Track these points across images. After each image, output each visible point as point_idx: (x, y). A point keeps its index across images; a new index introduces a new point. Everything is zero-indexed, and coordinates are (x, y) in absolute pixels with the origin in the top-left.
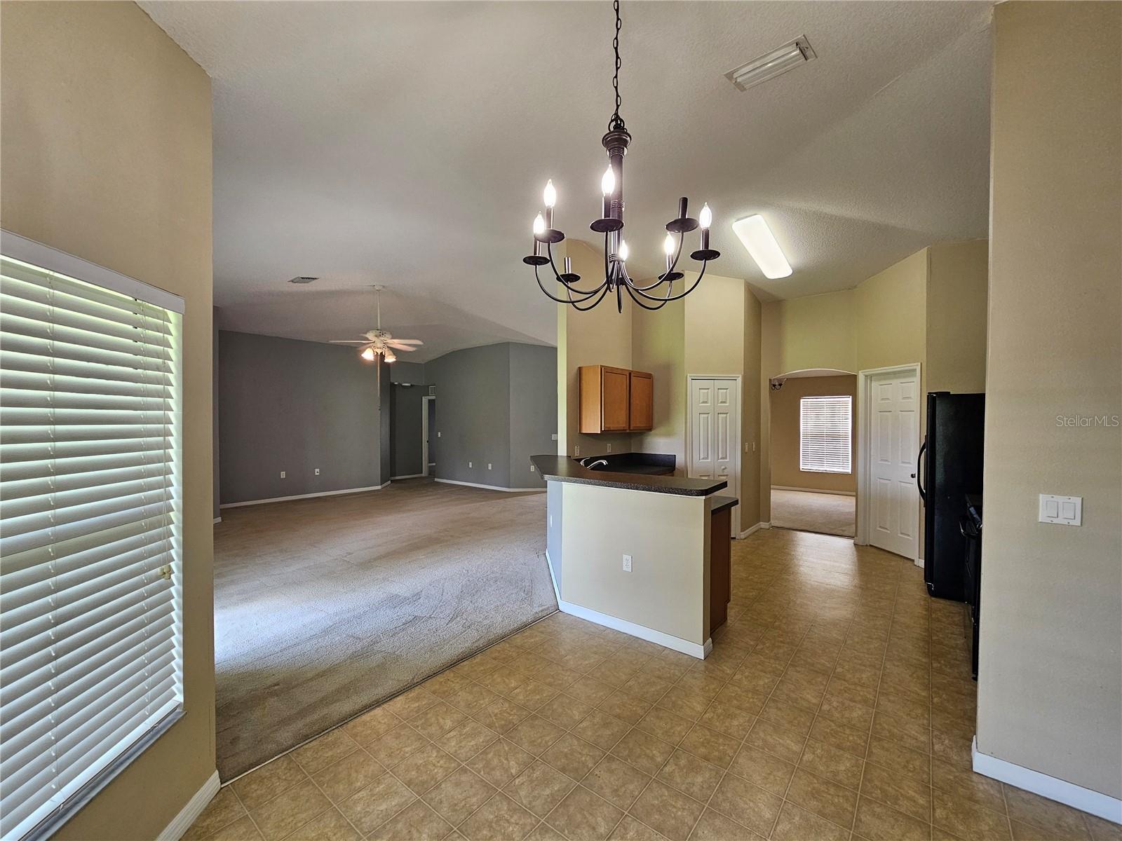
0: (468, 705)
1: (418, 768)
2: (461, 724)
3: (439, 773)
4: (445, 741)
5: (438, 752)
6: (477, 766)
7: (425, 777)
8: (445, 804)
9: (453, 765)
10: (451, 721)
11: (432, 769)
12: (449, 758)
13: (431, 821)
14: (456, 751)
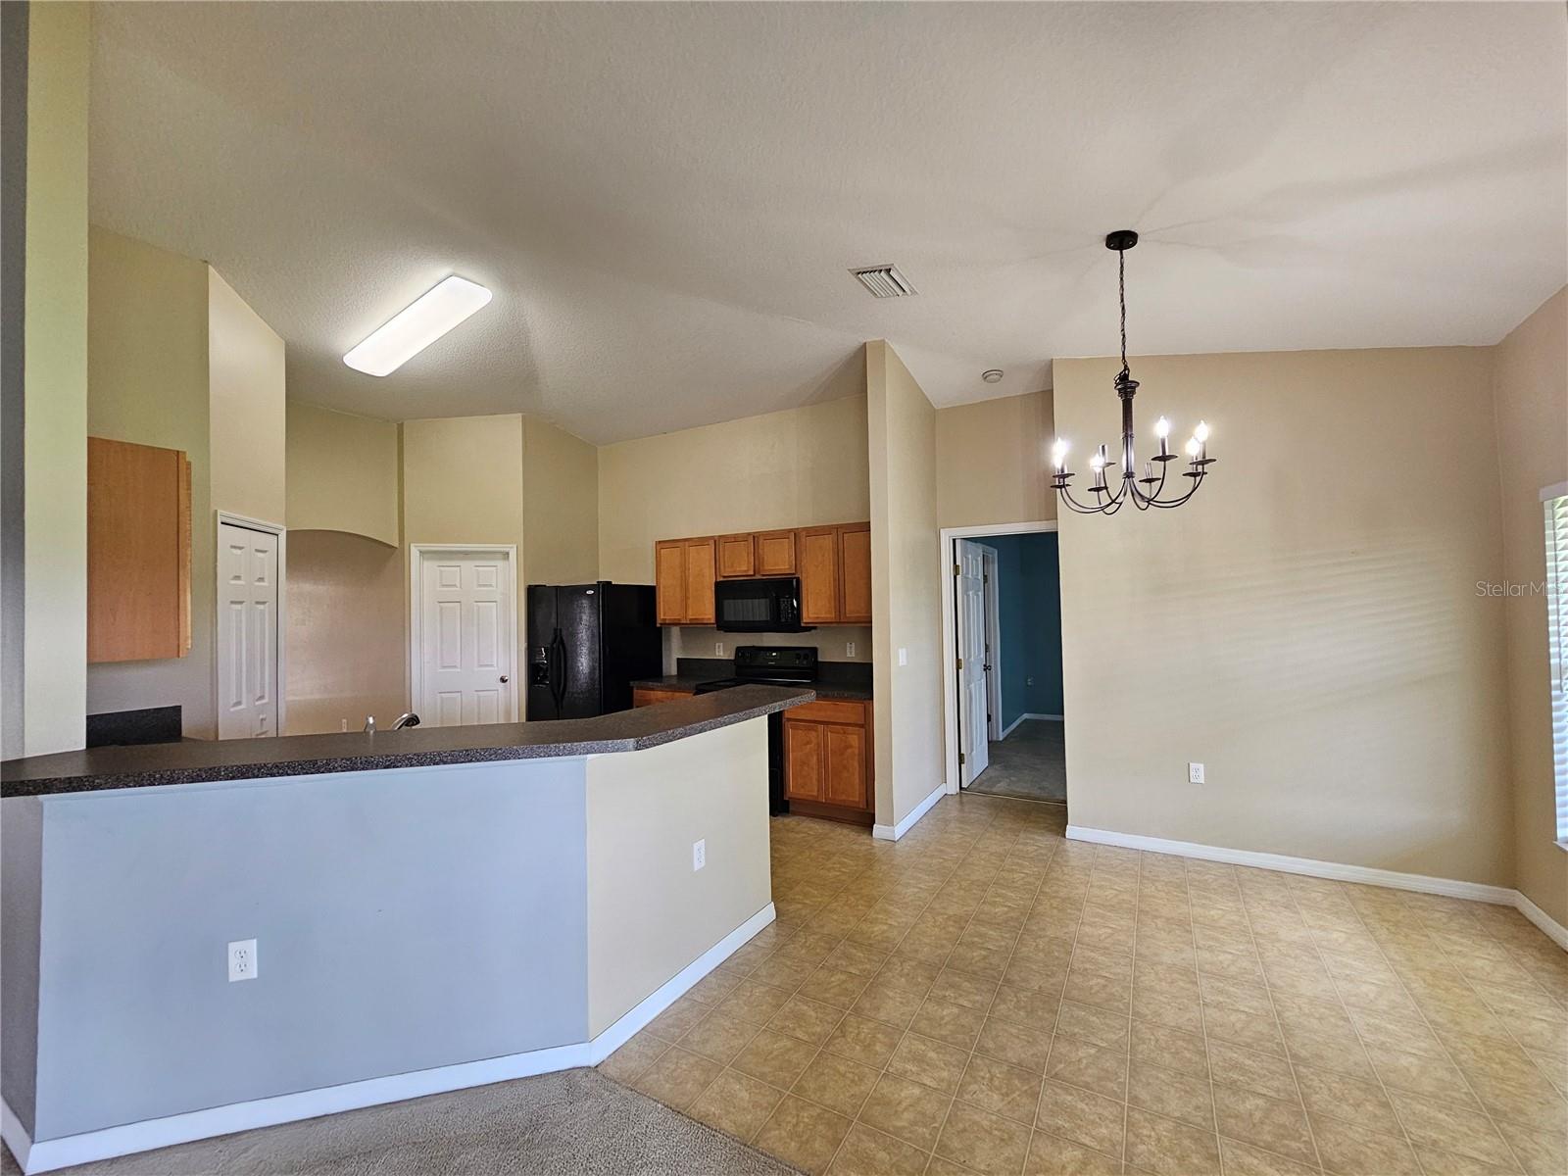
0: (1007, 1140)
1: (1181, 1160)
2: (1056, 1136)
3: (1164, 1128)
4: (1107, 1144)
5: (1134, 1145)
6: (1116, 1089)
7: (1187, 1142)
8: (1194, 1102)
9: (1137, 1116)
10: (1060, 1153)
11: (1166, 1140)
12: (1131, 1126)
13: (1228, 1107)
14: (1114, 1121)
